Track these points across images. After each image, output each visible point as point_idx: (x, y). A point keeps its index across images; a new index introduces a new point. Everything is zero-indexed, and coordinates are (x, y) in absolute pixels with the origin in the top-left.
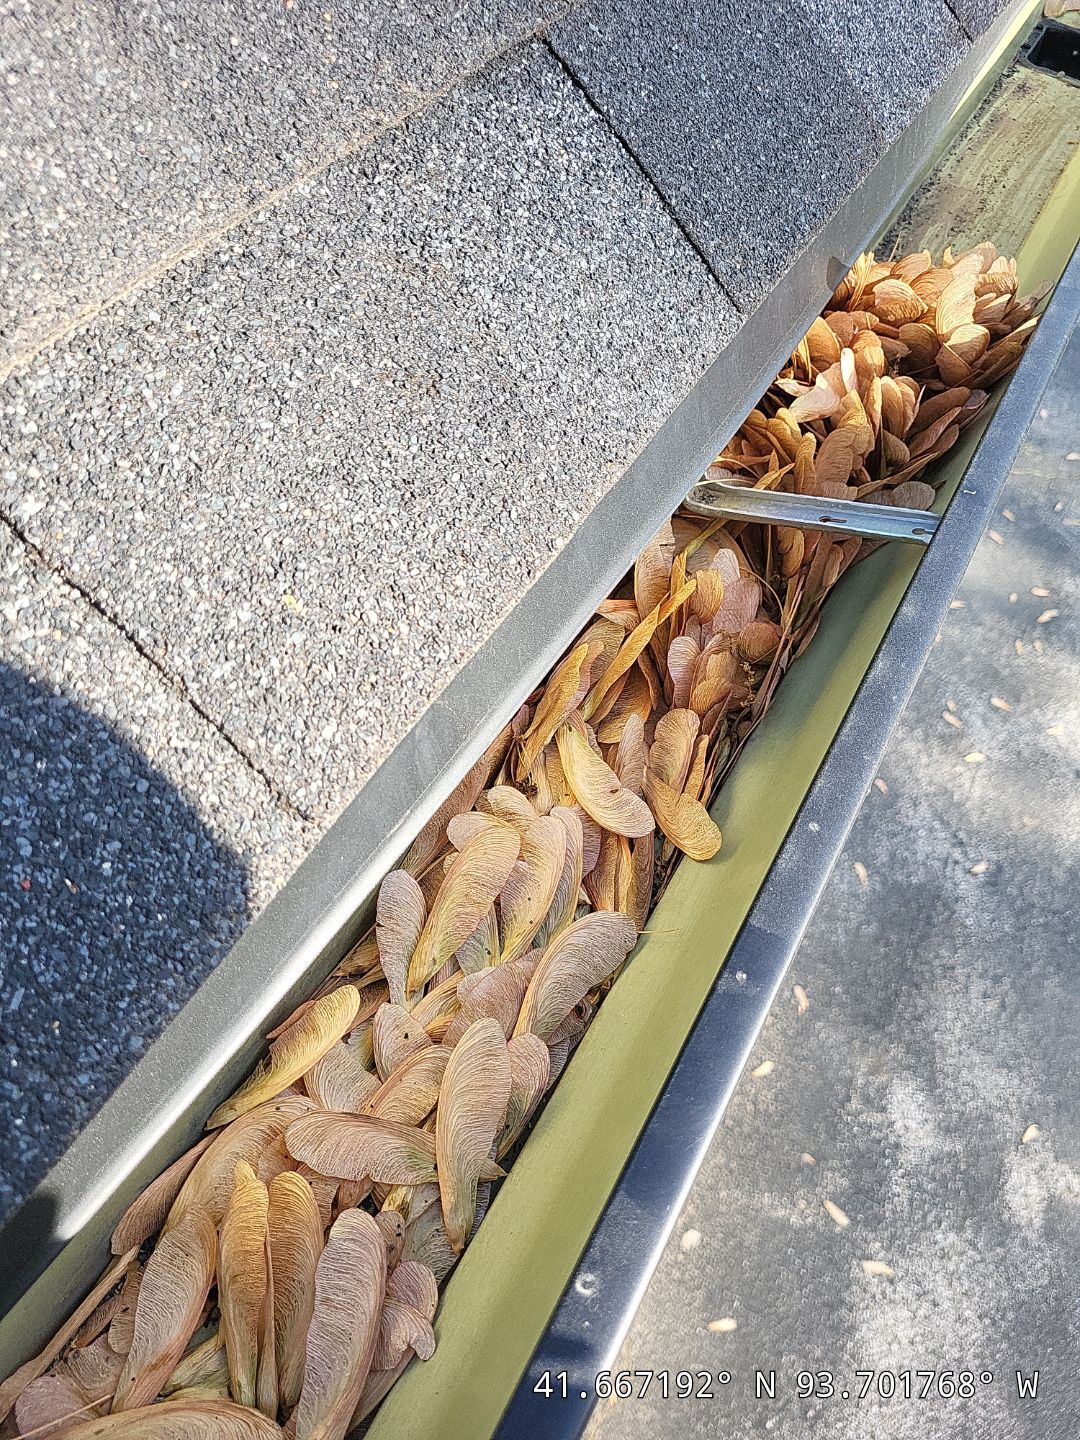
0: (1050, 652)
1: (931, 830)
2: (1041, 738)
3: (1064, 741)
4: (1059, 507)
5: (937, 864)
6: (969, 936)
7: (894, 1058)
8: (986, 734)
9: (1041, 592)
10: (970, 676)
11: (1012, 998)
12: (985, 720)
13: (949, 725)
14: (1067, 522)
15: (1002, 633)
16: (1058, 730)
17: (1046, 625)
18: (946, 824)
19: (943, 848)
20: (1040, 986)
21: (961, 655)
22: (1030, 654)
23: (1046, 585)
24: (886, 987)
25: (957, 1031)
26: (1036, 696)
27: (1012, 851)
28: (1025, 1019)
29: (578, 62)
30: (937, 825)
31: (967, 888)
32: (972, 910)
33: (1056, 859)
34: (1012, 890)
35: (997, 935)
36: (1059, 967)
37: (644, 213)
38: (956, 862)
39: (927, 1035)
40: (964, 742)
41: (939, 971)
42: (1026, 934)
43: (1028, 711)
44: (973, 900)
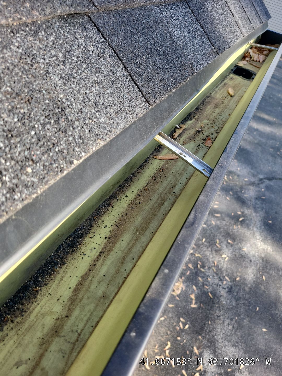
0: (242, 228)
1: (213, 276)
2: (241, 251)
3: (247, 252)
4: (243, 192)
5: (215, 286)
6: (224, 307)
7: (204, 344)
8: (227, 250)
9: (239, 213)
10: (223, 234)
11: (236, 325)
12: (227, 246)
13: (217, 247)
14: (245, 196)
15: (230, 223)
16: (245, 249)
17: (241, 221)
18: (217, 274)
19: (217, 281)
20: (243, 321)
21: (220, 228)
22: (237, 229)
23: (241, 211)
24: (202, 322)
25: (221, 335)
26: (239, 240)
27: (234, 282)
28: (240, 331)
29: (100, 25)
30: (215, 274)
31: (223, 293)
32: (224, 299)
33: (246, 285)
34: (235, 293)
35: (231, 306)
36: (248, 316)
37: (118, 70)
38: (220, 285)
39: (213, 336)
40: (221, 252)
41: (216, 317)
42: (239, 306)
43: (237, 244)
44: (225, 296)
